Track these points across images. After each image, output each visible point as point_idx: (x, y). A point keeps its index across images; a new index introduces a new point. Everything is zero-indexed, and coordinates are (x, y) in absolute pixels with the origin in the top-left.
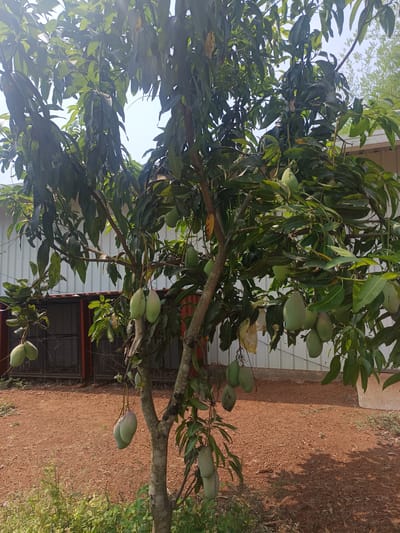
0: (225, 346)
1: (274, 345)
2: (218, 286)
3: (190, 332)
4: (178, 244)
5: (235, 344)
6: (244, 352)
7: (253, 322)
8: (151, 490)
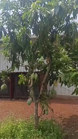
0: (51, 85)
1: (61, 85)
2: (49, 72)
3: (43, 82)
4: (40, 61)
5: (53, 85)
6: (54, 87)
7: (57, 80)
8: (35, 114)
